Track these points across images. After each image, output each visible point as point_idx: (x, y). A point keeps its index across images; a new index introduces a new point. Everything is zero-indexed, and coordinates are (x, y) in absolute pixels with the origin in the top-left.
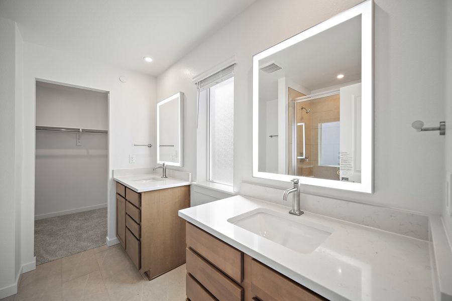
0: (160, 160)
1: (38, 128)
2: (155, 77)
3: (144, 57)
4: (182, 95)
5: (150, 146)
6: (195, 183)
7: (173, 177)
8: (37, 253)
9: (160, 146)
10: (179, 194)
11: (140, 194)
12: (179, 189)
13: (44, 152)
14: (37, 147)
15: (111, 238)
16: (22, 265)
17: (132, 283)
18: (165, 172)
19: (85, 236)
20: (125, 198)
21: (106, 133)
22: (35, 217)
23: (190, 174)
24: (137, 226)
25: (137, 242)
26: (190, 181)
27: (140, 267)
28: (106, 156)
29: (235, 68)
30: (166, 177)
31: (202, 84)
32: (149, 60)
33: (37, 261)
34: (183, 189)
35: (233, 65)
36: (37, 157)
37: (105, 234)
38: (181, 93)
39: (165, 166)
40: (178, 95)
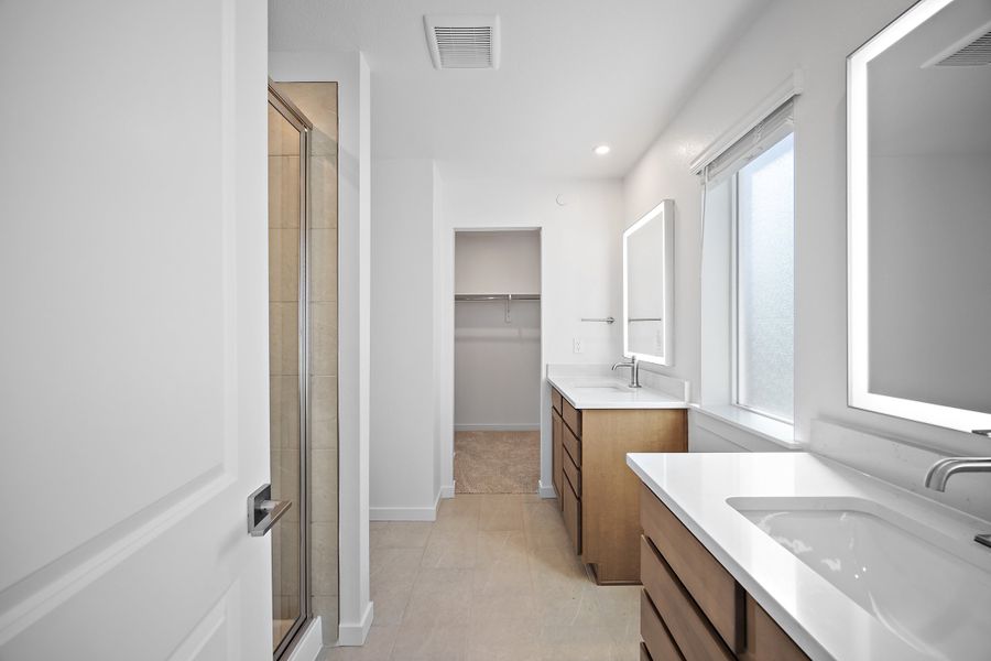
0: (629, 350)
1: (458, 298)
2: (620, 179)
3: (594, 149)
4: (671, 206)
5: (611, 321)
6: (697, 406)
7: (655, 389)
8: (456, 476)
9: (630, 320)
10: (660, 426)
11: (580, 411)
12: (660, 414)
13: (465, 332)
14: (457, 325)
15: (545, 485)
16: (442, 487)
17: (568, 575)
18: (635, 375)
19: (512, 470)
20: (561, 416)
21: (537, 298)
22: (455, 427)
23: (687, 384)
24: (576, 472)
25: (576, 501)
26: (687, 399)
27: (580, 552)
28: (538, 340)
29: (798, 107)
30: (638, 386)
31: (712, 172)
32: (603, 150)
33: (456, 487)
34: (670, 416)
35: (791, 100)
36: (457, 339)
37: (538, 477)
38: (666, 201)
39: (636, 362)
40: (661, 208)
